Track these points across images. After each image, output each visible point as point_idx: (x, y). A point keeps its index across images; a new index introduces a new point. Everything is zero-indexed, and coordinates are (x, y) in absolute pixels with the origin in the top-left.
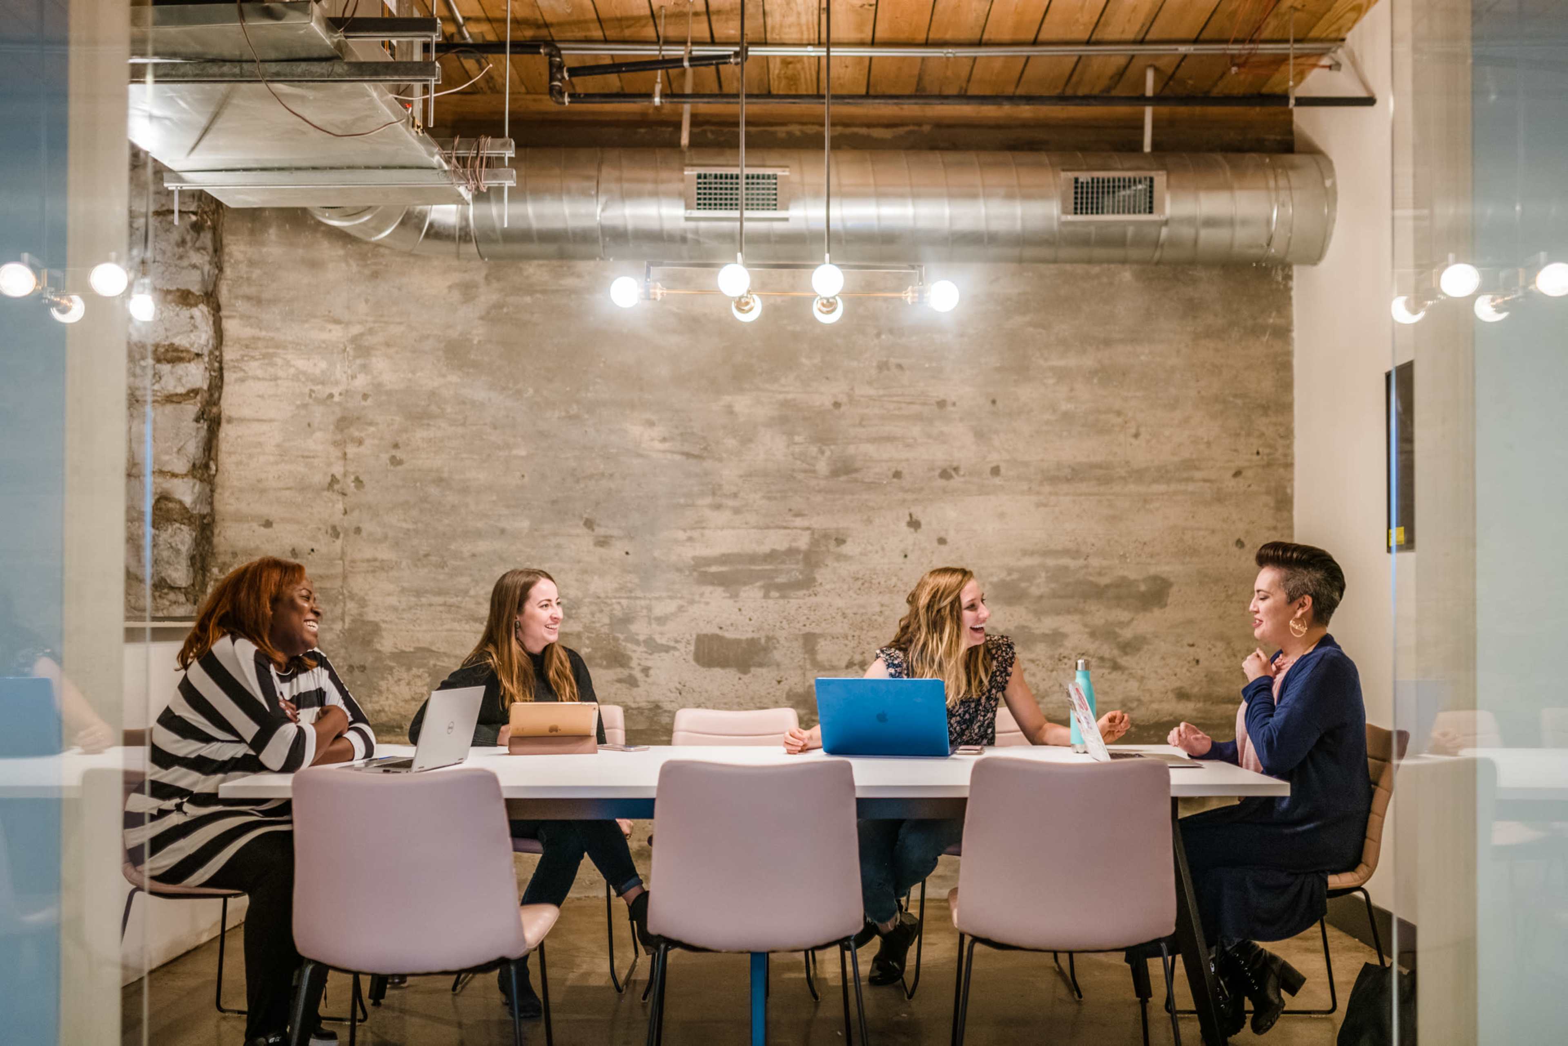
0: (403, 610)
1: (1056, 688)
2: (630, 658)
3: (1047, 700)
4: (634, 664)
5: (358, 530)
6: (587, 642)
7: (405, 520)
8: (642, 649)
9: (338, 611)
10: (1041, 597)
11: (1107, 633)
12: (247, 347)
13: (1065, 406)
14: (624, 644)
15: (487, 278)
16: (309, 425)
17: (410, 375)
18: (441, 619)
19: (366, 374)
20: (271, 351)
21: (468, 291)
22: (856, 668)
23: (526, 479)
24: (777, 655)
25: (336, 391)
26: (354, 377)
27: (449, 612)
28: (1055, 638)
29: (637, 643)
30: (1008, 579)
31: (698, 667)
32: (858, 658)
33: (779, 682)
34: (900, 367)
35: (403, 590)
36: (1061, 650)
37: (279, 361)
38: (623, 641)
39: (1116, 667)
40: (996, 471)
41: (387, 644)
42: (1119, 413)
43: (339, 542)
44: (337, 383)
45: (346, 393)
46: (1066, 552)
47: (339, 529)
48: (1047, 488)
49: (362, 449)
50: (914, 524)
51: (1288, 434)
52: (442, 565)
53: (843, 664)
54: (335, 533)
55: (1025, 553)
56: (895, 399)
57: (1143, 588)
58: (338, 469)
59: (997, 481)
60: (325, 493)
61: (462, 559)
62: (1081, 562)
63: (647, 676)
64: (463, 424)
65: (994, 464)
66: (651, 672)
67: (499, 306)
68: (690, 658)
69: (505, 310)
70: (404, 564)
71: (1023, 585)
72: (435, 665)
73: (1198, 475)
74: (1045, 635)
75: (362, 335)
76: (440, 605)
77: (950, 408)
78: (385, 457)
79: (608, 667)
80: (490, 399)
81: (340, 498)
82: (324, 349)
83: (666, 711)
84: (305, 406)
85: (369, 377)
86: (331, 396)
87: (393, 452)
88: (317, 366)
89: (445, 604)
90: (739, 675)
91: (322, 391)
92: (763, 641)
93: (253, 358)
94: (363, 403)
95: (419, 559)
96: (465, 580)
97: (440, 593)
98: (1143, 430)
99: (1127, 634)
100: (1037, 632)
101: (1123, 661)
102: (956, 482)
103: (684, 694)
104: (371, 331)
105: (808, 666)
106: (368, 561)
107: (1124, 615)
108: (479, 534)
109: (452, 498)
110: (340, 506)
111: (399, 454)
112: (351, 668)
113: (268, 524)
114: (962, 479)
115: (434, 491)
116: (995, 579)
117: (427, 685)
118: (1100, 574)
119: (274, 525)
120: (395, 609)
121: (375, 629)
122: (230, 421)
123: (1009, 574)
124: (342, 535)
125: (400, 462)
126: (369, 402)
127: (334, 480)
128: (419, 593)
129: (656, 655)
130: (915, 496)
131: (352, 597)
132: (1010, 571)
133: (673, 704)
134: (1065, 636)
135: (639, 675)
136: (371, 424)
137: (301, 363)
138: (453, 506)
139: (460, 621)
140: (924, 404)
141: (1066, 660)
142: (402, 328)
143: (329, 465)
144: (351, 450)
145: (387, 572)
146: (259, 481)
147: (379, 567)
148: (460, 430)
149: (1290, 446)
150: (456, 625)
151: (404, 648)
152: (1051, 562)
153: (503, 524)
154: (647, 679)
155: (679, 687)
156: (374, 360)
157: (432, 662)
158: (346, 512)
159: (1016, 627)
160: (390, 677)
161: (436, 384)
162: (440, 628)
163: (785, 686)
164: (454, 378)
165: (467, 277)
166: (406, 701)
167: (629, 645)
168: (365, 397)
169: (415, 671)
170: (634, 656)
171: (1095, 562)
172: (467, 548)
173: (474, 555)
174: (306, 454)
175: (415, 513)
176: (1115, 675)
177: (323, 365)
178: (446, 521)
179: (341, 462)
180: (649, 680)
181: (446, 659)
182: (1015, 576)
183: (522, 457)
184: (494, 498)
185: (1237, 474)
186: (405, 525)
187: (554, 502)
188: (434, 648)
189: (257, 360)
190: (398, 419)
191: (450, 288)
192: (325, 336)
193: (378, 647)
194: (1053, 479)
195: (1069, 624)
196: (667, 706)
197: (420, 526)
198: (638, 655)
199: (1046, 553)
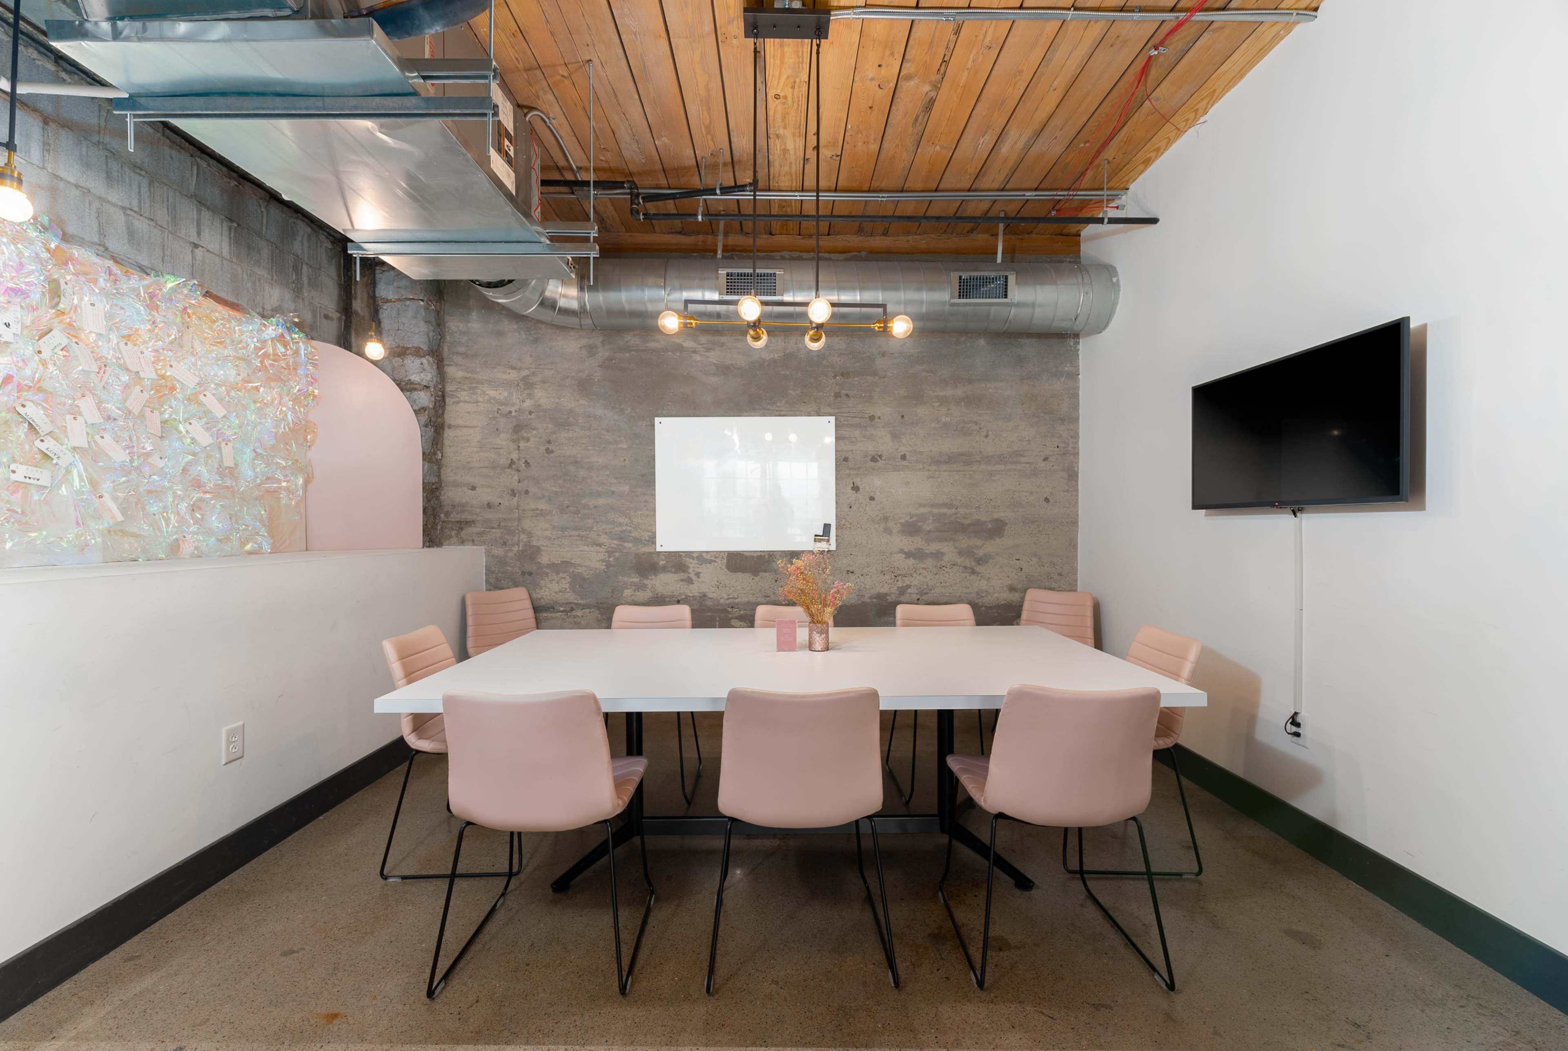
0: (555, 539)
1: (938, 584)
2: (688, 567)
3: (933, 591)
4: (690, 570)
5: (527, 492)
6: (663, 557)
7: (555, 486)
8: (696, 561)
9: (516, 539)
10: (929, 531)
11: (968, 553)
12: (460, 383)
13: (946, 420)
14: (685, 559)
15: (602, 342)
16: (497, 430)
17: (557, 400)
18: (577, 545)
19: (531, 399)
20: (474, 385)
21: (591, 350)
23: (627, 462)
24: (775, 565)
25: (513, 409)
26: (523, 401)
27: (581, 540)
28: (938, 555)
29: (693, 558)
30: (910, 520)
31: (729, 572)
33: (776, 581)
34: (848, 396)
35: (554, 528)
36: (942, 563)
37: (479, 391)
38: (684, 557)
39: (973, 573)
40: (904, 458)
41: (544, 559)
42: (977, 424)
43: (516, 499)
44: (513, 405)
45: (519, 411)
46: (945, 505)
47: (516, 492)
48: (934, 468)
49: (528, 444)
50: (856, 489)
51: (1076, 436)
52: (578, 512)
54: (513, 493)
55: (921, 506)
56: (845, 415)
57: (990, 526)
58: (514, 456)
59: (904, 463)
60: (507, 470)
61: (589, 509)
62: (954, 511)
63: (699, 578)
64: (589, 429)
65: (903, 454)
66: (701, 575)
67: (610, 359)
68: (724, 567)
69: (614, 362)
70: (554, 512)
71: (919, 524)
72: (573, 572)
73: (1023, 460)
74: (932, 554)
75: (528, 376)
76: (576, 536)
77: (877, 420)
78: (543, 448)
79: (675, 573)
80: (605, 415)
81: (516, 473)
82: (506, 384)
83: (710, 598)
84: (494, 418)
85: (533, 401)
86: (510, 412)
87: (548, 446)
88: (501, 394)
89: (579, 536)
90: (753, 577)
91: (505, 409)
92: (767, 557)
93: (463, 390)
94: (529, 417)
95: (563, 510)
96: (590, 521)
97: (576, 529)
98: (990, 433)
99: (980, 553)
100: (927, 552)
101: (977, 569)
102: (881, 464)
103: (720, 588)
104: (534, 374)
106: (533, 510)
107: (977, 542)
108: (599, 494)
109: (583, 473)
110: (516, 478)
111: (550, 447)
112: (523, 574)
113: (473, 488)
114: (884, 463)
115: (572, 468)
116: (903, 521)
117: (569, 583)
118: (964, 518)
119: (477, 489)
120: (550, 538)
121: (538, 550)
122: (450, 427)
123: (911, 518)
124: (517, 495)
125: (552, 452)
126: (533, 416)
127: (512, 462)
128: (563, 529)
129: (704, 565)
130: (857, 472)
131: (524, 531)
132: (912, 516)
133: (714, 594)
134: (943, 554)
135: (694, 577)
136: (534, 429)
137: (492, 393)
138: (584, 478)
139: (588, 545)
140: (861, 418)
141: (944, 569)
142: (552, 372)
143: (509, 453)
144: (523, 444)
145: (544, 517)
146: (468, 463)
147: (539, 514)
148: (587, 433)
149: (1077, 443)
151: (555, 562)
152: (936, 511)
155: (717, 584)
156: (536, 391)
157: (571, 570)
158: (519, 482)
159: (915, 549)
160: (546, 579)
161: (573, 406)
163: (779, 583)
164: (583, 402)
165: (589, 342)
166: (557, 592)
167: (688, 559)
168: (531, 413)
169: (561, 575)
170: (691, 566)
171: (962, 511)
172: (592, 503)
173: (596, 507)
174: (495, 447)
175: (560, 482)
176: (973, 577)
177: (505, 394)
179: (517, 452)
180: (699, 580)
182: (914, 519)
183: (624, 449)
184: (608, 473)
185: (1046, 459)
186: (554, 489)
187: (643, 475)
188: (573, 561)
189: (465, 391)
190: (550, 426)
191: (580, 348)
192: (506, 377)
193: (539, 560)
194: (937, 462)
195: (946, 548)
196: (710, 595)
197: (564, 490)
198: (693, 565)
199: (933, 506)
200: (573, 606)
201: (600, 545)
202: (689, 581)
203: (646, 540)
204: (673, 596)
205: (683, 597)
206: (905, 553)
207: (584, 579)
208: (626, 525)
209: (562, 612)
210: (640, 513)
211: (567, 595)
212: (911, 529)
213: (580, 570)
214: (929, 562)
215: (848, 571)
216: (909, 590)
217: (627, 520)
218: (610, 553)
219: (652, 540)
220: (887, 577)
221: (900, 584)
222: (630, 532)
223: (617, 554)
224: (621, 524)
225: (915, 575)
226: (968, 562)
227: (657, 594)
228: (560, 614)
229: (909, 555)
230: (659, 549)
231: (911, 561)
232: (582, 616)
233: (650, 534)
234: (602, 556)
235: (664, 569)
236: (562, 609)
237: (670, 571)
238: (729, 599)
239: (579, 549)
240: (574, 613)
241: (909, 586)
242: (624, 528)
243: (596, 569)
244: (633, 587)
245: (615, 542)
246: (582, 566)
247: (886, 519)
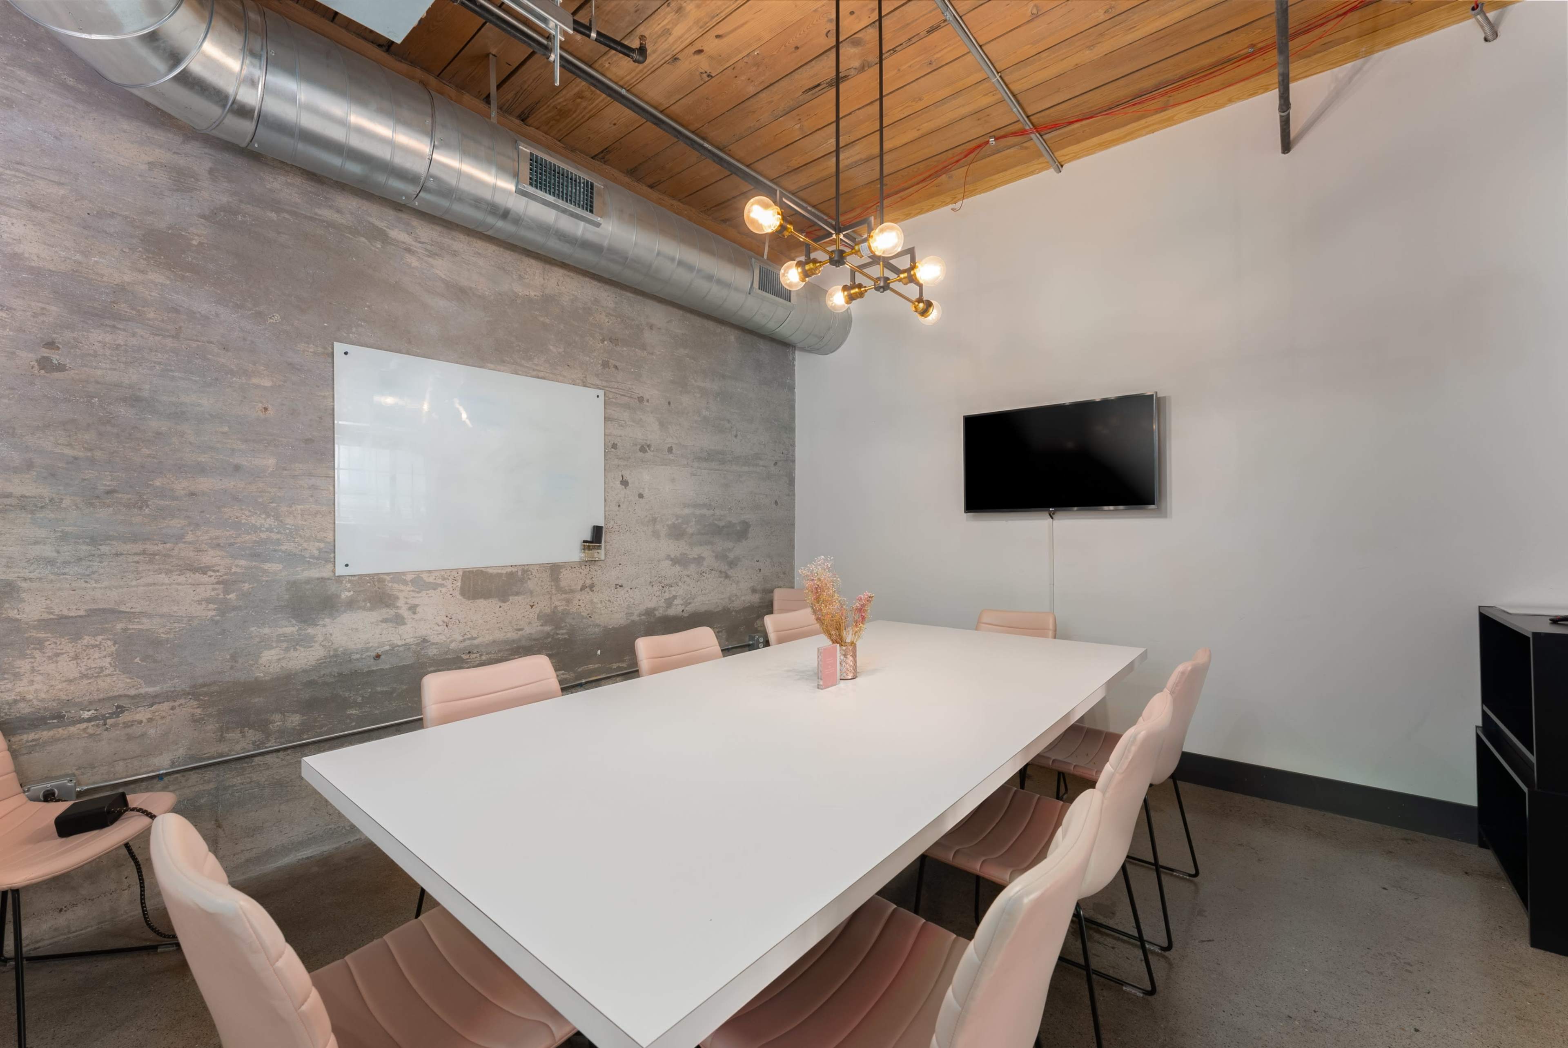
0: (66, 563)
1: (699, 592)
2: (398, 598)
3: (696, 600)
4: (401, 603)
6: (349, 585)
7: (69, 445)
8: (409, 587)
10: (692, 534)
11: (723, 556)
13: (705, 413)
14: (390, 584)
15: (211, 171)
17: (78, 257)
18: (138, 573)
22: (588, 589)
23: (271, 412)
24: (530, 585)
27: (151, 562)
28: (699, 560)
29: (405, 583)
30: (676, 522)
31: (464, 600)
32: (589, 582)
33: (532, 606)
34: (616, 367)
35: (64, 537)
36: (702, 568)
38: (389, 582)
39: (727, 577)
40: (670, 450)
42: (729, 421)
46: (704, 505)
48: (696, 464)
50: (625, 483)
51: (793, 444)
52: (141, 504)
53: (579, 588)
55: (686, 506)
56: (613, 390)
57: (738, 528)
59: (671, 457)
61: (174, 498)
62: (711, 512)
63: (414, 613)
64: (176, 337)
65: (669, 446)
66: (418, 609)
68: (457, 593)
69: (240, 218)
70: (67, 502)
71: (684, 526)
72: (125, 630)
73: (761, 463)
74: (694, 559)
76: (136, 554)
77: (645, 403)
78: (28, 357)
79: (371, 609)
80: (217, 315)
83: (433, 644)
87: (46, 352)
89: (144, 552)
90: (500, 604)
92: (520, 573)
97: (135, 539)
98: (739, 433)
99: (731, 556)
100: (690, 557)
101: (730, 573)
102: (649, 455)
103: (450, 626)
105: (554, 591)
107: (730, 545)
109: (154, 424)
111: (55, 358)
114: (652, 454)
115: (123, 411)
116: (670, 523)
117: (111, 655)
118: (720, 520)
120: (51, 562)
123: (677, 520)
128: (94, 540)
129: (424, 593)
130: (625, 463)
132: (678, 517)
133: (440, 636)
134: (703, 558)
135: (404, 612)
138: (158, 434)
139: (168, 572)
140: (630, 397)
141: (704, 574)
145: (32, 512)
148: (169, 342)
149: (794, 451)
150: (163, 578)
151: (65, 612)
152: (698, 512)
153: (237, 460)
154: (415, 617)
155: (446, 620)
157: (119, 626)
159: (681, 554)
160: (37, 654)
161: (127, 278)
162: (134, 583)
163: (536, 610)
164: (158, 277)
165: (182, 161)
166: (70, 681)
167: (394, 585)
169: (87, 640)
170: (401, 595)
171: (718, 512)
172: (181, 486)
173: (192, 494)
176: (727, 581)
178: (146, 451)
181: (145, 620)
182: (680, 520)
183: (265, 388)
185: (775, 463)
186: (68, 451)
187: (308, 441)
190: (54, 309)
191: (151, 165)
194: (699, 459)
195: (705, 552)
196: (434, 639)
197: (98, 454)
198: (404, 595)
199: (696, 506)
200: (123, 702)
201: (204, 570)
202: (399, 620)
203: (312, 557)
204: (367, 650)
205: (387, 648)
206: (672, 560)
207: (157, 643)
208: (270, 530)
209: (89, 720)
210: (299, 507)
211: (103, 684)
212: (677, 532)
213: (146, 624)
214: (693, 568)
215: (616, 585)
216: (676, 602)
217: (270, 521)
218: (226, 584)
219: (329, 554)
220: (655, 588)
221: (667, 595)
222: (278, 542)
223: (246, 586)
224: (256, 529)
225: (680, 584)
226: (724, 567)
227: (336, 650)
228: (84, 725)
229: (675, 561)
230: (340, 571)
231: (678, 568)
232: (150, 720)
233: (322, 545)
234: (206, 592)
235: (351, 605)
236: (86, 715)
237: (364, 609)
238: (464, 640)
239: (142, 581)
240: (125, 717)
241: (675, 597)
242: (264, 536)
243: (191, 619)
244: (285, 645)
245: (243, 562)
246: (150, 616)
247: (654, 520)
